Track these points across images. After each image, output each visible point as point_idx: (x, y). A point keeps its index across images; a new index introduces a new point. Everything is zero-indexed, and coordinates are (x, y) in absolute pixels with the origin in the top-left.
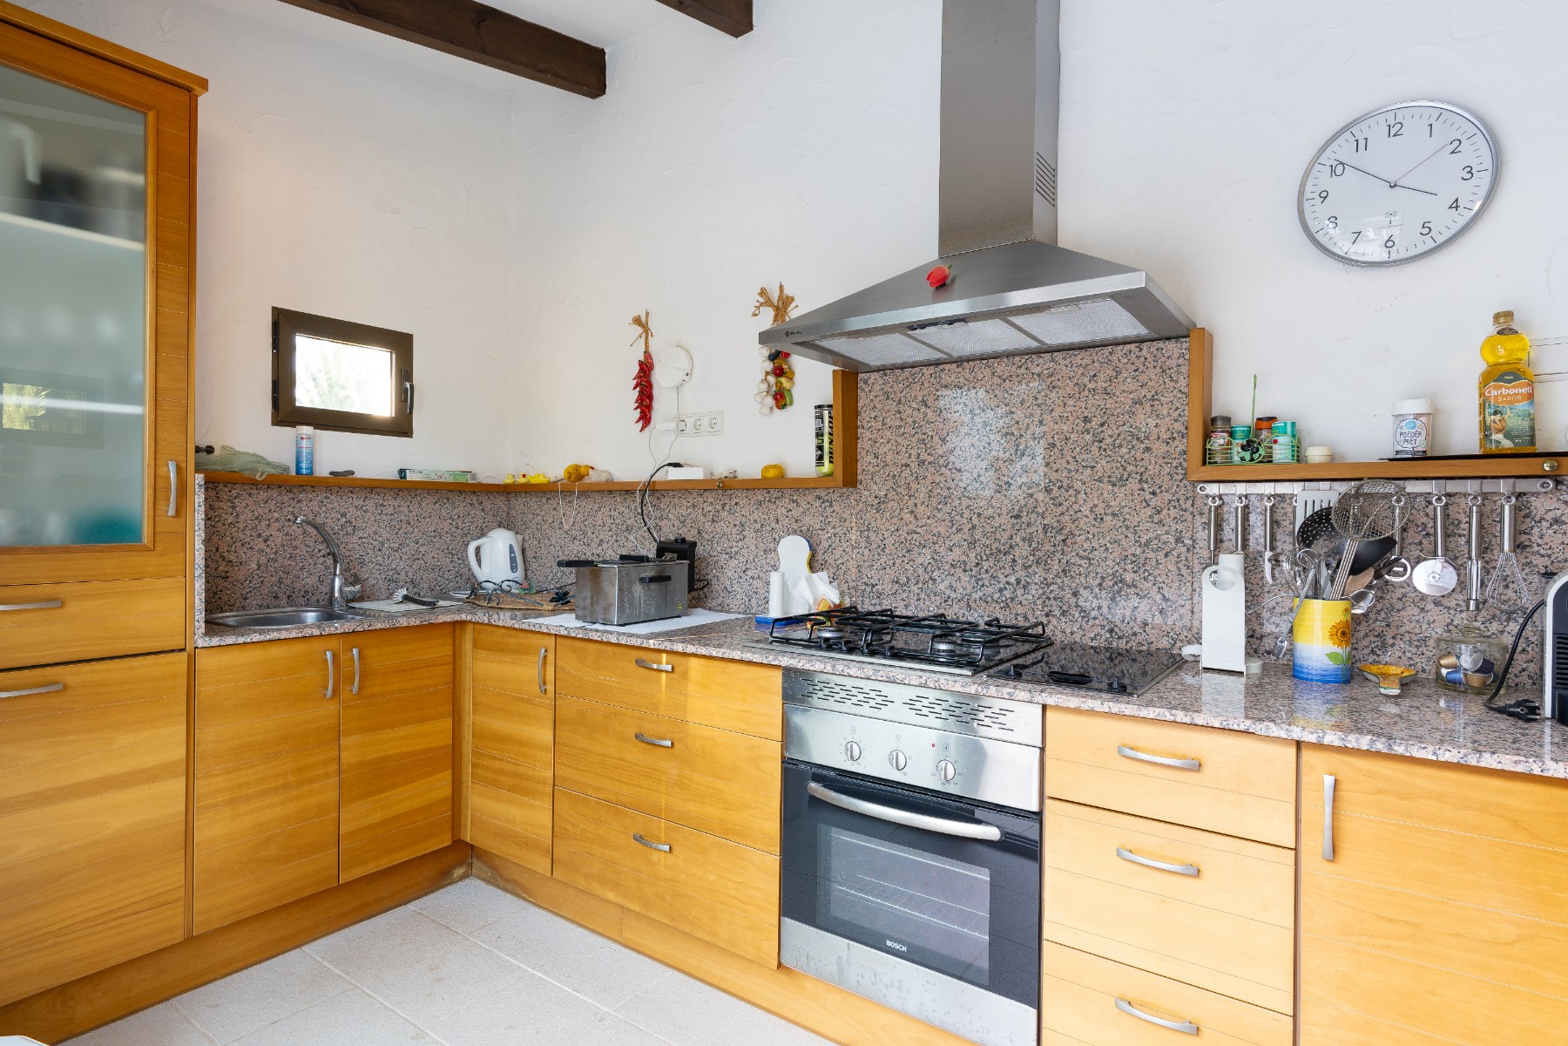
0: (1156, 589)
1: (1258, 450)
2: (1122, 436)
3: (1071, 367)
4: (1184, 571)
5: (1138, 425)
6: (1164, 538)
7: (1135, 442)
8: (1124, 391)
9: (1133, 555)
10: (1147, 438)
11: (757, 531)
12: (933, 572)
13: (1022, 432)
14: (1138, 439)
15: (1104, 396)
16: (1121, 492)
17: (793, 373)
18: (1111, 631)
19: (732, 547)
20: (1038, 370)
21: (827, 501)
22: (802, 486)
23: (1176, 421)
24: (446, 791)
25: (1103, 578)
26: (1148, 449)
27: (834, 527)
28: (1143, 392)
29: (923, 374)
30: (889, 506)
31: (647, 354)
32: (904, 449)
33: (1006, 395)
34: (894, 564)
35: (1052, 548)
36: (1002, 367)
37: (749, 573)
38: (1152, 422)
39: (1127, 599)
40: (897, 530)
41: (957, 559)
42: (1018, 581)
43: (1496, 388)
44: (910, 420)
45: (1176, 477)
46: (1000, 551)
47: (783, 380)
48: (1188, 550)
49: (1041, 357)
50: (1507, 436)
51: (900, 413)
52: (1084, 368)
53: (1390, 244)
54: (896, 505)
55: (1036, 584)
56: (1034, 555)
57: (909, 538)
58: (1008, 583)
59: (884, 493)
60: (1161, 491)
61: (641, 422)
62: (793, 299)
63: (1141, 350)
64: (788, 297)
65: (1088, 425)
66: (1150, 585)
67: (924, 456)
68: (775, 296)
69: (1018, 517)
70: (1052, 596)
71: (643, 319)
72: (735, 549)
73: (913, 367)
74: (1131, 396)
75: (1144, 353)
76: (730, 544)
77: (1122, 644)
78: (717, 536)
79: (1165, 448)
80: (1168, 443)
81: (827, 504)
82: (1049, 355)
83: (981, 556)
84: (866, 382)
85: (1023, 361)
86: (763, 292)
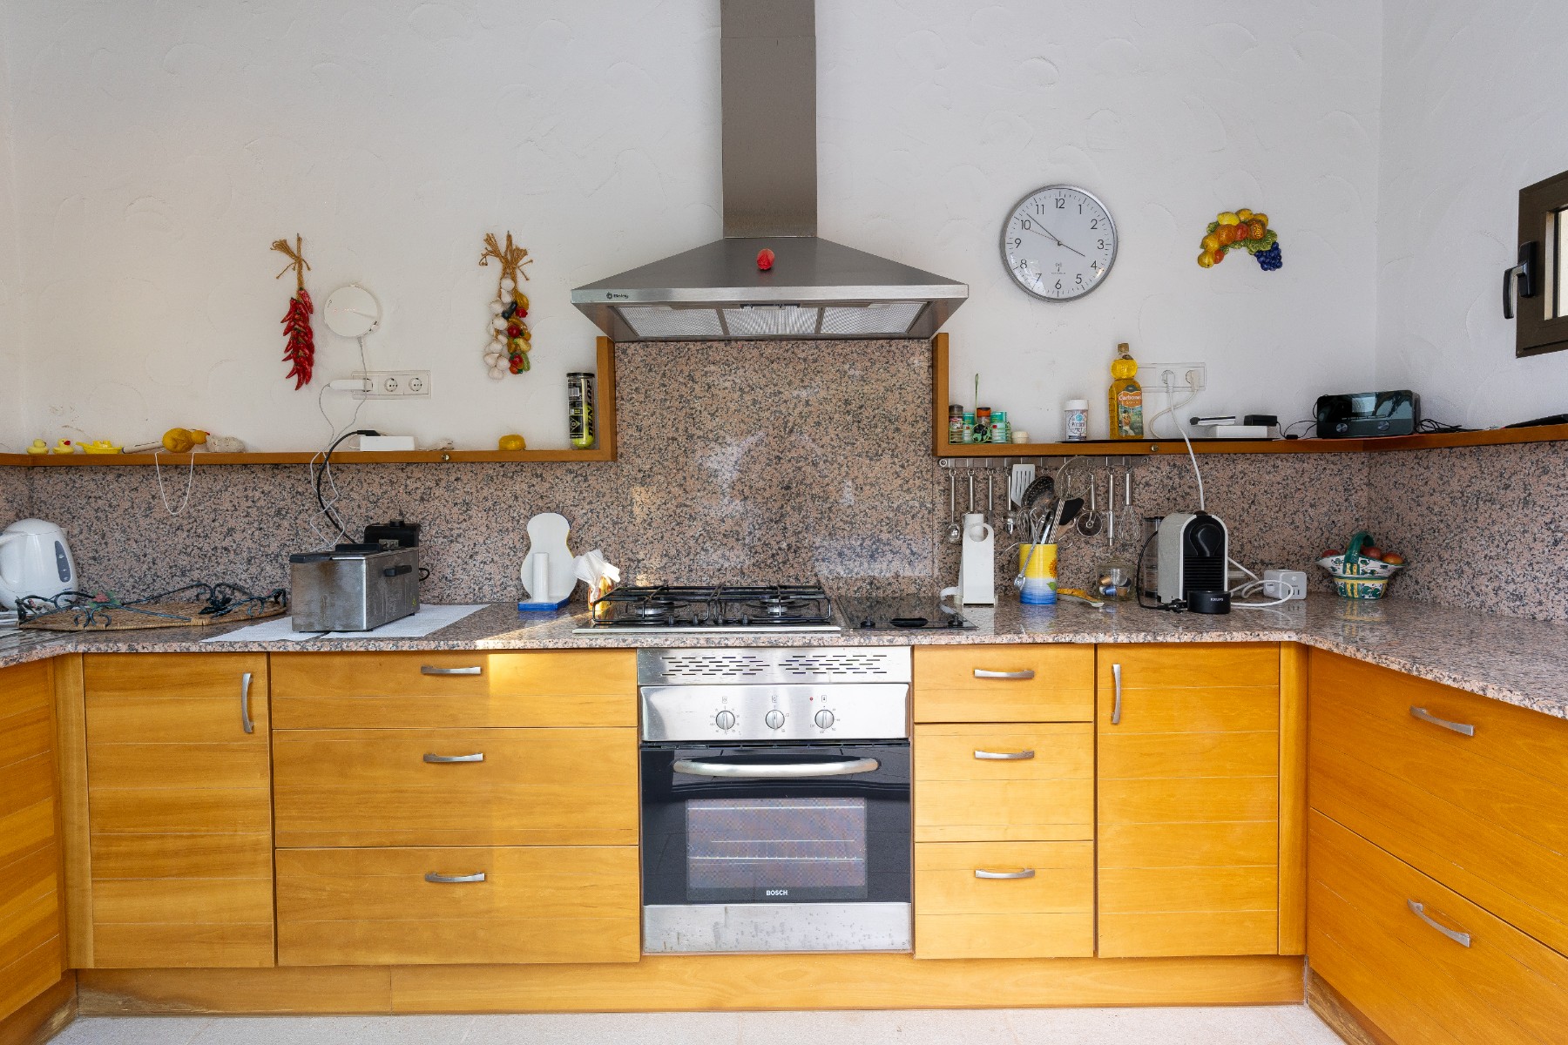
0: (905, 545)
1: (986, 432)
2: (877, 418)
3: (833, 355)
4: (927, 530)
5: (889, 409)
6: (911, 503)
7: (887, 423)
8: (878, 380)
9: (887, 518)
10: (897, 420)
11: (487, 511)
12: (704, 543)
13: (790, 411)
14: (890, 421)
15: (862, 383)
16: (877, 466)
17: (530, 336)
18: (871, 583)
19: (451, 529)
20: (802, 355)
21: (581, 475)
22: (546, 460)
23: (919, 407)
24: (51, 905)
25: (863, 539)
26: (897, 430)
27: (590, 503)
28: (894, 381)
29: (689, 349)
30: (655, 479)
31: (301, 290)
32: (670, 423)
33: (774, 376)
34: (662, 537)
35: (819, 516)
36: (769, 350)
37: (479, 558)
38: (900, 408)
39: (884, 555)
40: (665, 504)
41: (729, 529)
42: (789, 546)
43: (1125, 395)
44: (676, 394)
45: (919, 453)
46: (772, 520)
47: (520, 341)
48: (929, 513)
49: (807, 344)
50: (1131, 428)
51: (665, 386)
52: (845, 357)
53: (1058, 286)
54: (663, 479)
55: (805, 548)
56: (803, 523)
57: (678, 511)
58: (780, 549)
59: (648, 466)
60: (909, 465)
61: (295, 377)
62: (525, 253)
63: (890, 346)
64: (518, 249)
65: (849, 408)
66: (901, 542)
67: (692, 430)
68: (502, 246)
69: (788, 488)
70: (820, 557)
71: (293, 244)
72: (455, 532)
73: (678, 341)
74: (884, 384)
75: (893, 348)
76: (449, 526)
77: (881, 593)
78: (429, 518)
79: (910, 429)
80: (913, 425)
81: (580, 478)
82: (813, 342)
83: (753, 526)
84: (624, 352)
85: (790, 346)
86: (490, 240)
